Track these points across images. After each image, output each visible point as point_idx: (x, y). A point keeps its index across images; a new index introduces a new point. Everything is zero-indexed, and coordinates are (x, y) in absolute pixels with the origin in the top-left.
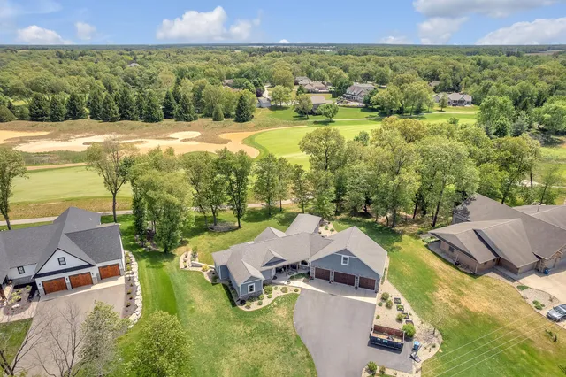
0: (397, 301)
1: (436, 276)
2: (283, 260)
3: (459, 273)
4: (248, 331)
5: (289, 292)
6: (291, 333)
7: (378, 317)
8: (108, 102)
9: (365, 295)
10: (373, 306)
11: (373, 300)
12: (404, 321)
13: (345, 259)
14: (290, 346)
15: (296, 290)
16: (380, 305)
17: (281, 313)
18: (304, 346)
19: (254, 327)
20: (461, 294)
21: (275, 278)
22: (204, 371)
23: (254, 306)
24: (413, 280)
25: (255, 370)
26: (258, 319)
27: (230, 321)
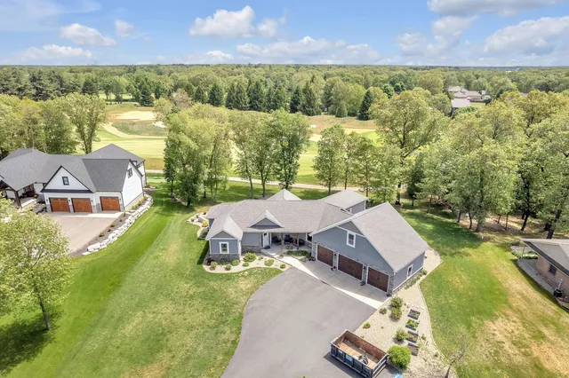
0: (414, 314)
1: (506, 302)
2: (278, 227)
3: (555, 307)
4: (191, 292)
5: (272, 266)
6: (236, 309)
7: (367, 326)
8: (241, 92)
9: (370, 295)
10: (371, 311)
11: (376, 304)
12: (406, 343)
13: (351, 237)
14: (223, 323)
15: (283, 267)
16: (383, 312)
17: (244, 285)
18: (240, 329)
19: (201, 289)
20: (539, 337)
21: (268, 248)
22: (113, 317)
23: (220, 269)
24: (459, 297)
25: (162, 334)
26: (212, 283)
27: (182, 276)
